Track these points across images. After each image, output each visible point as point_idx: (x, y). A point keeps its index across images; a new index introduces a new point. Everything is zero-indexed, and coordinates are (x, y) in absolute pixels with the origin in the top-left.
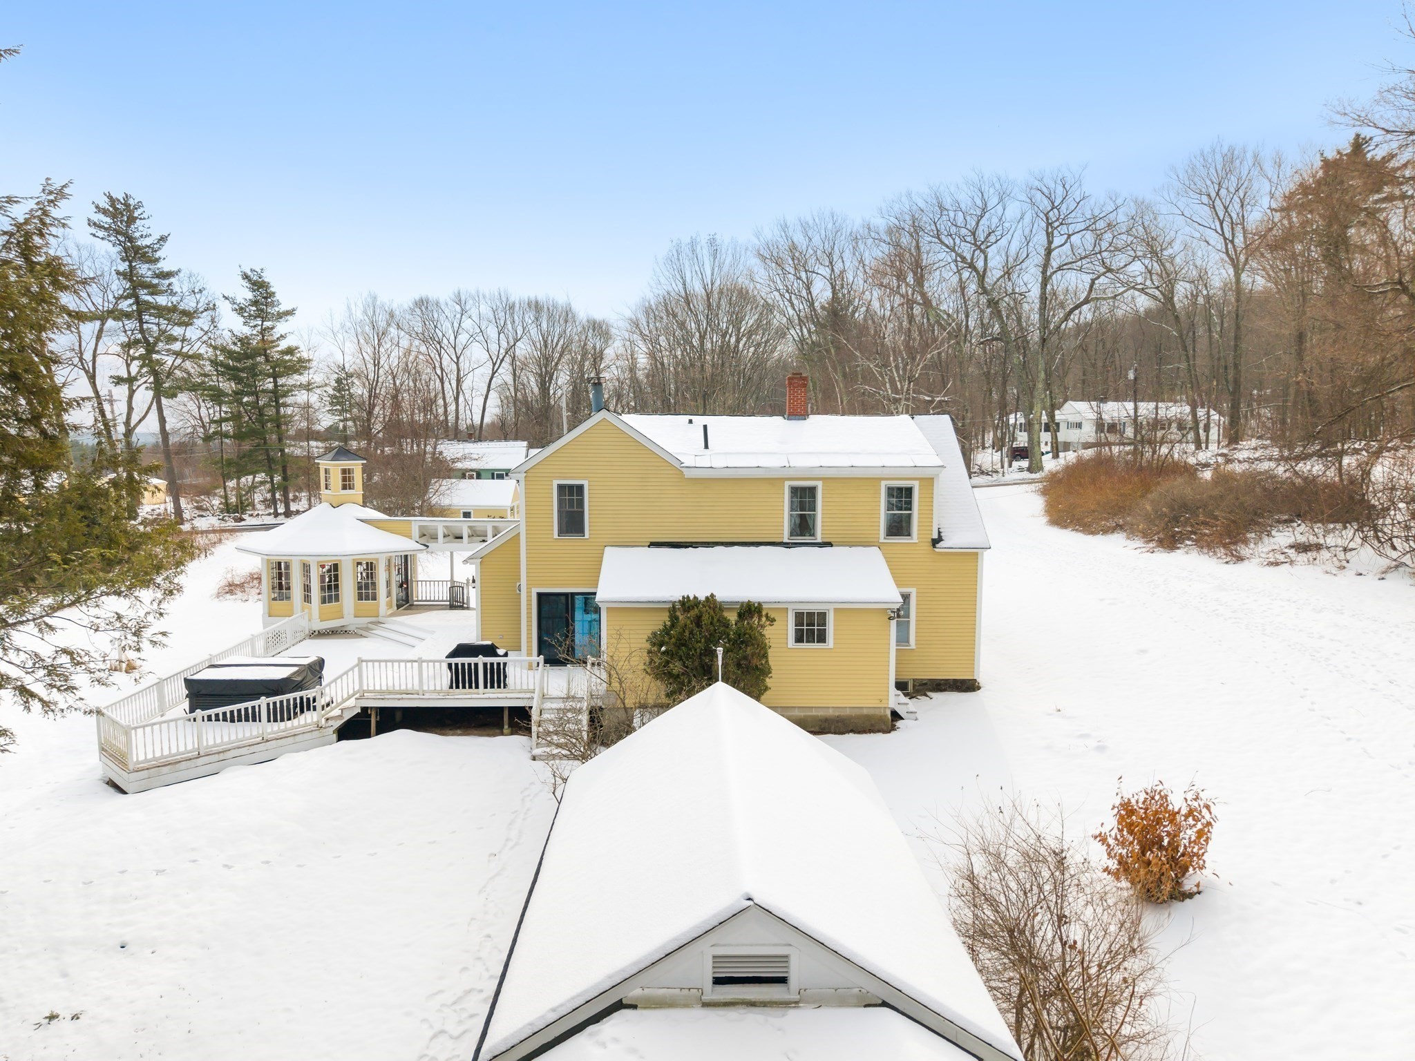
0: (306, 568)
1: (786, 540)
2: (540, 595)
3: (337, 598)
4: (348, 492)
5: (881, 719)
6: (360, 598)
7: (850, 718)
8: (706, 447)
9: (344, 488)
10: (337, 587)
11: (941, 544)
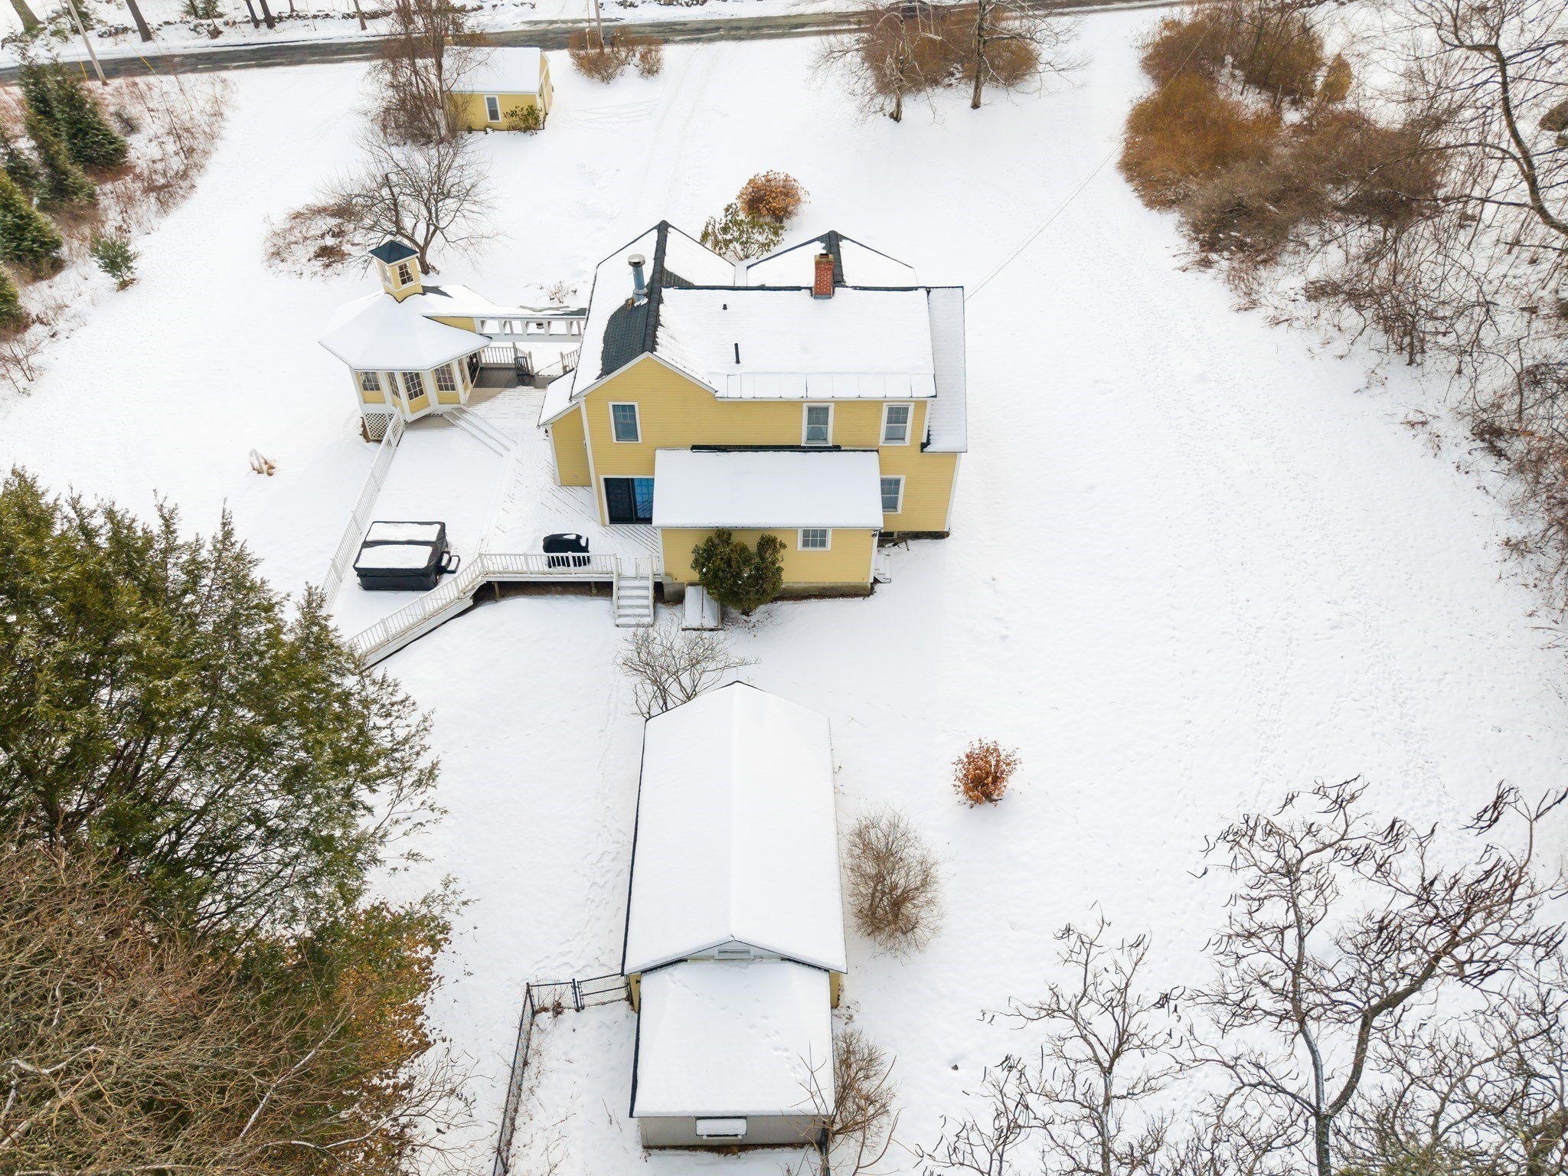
0: (391, 376)
1: (803, 444)
2: (606, 480)
3: (422, 392)
4: (409, 285)
5: (864, 588)
6: (441, 388)
7: (841, 587)
8: (738, 362)
9: (404, 282)
10: (420, 385)
11: (929, 449)
